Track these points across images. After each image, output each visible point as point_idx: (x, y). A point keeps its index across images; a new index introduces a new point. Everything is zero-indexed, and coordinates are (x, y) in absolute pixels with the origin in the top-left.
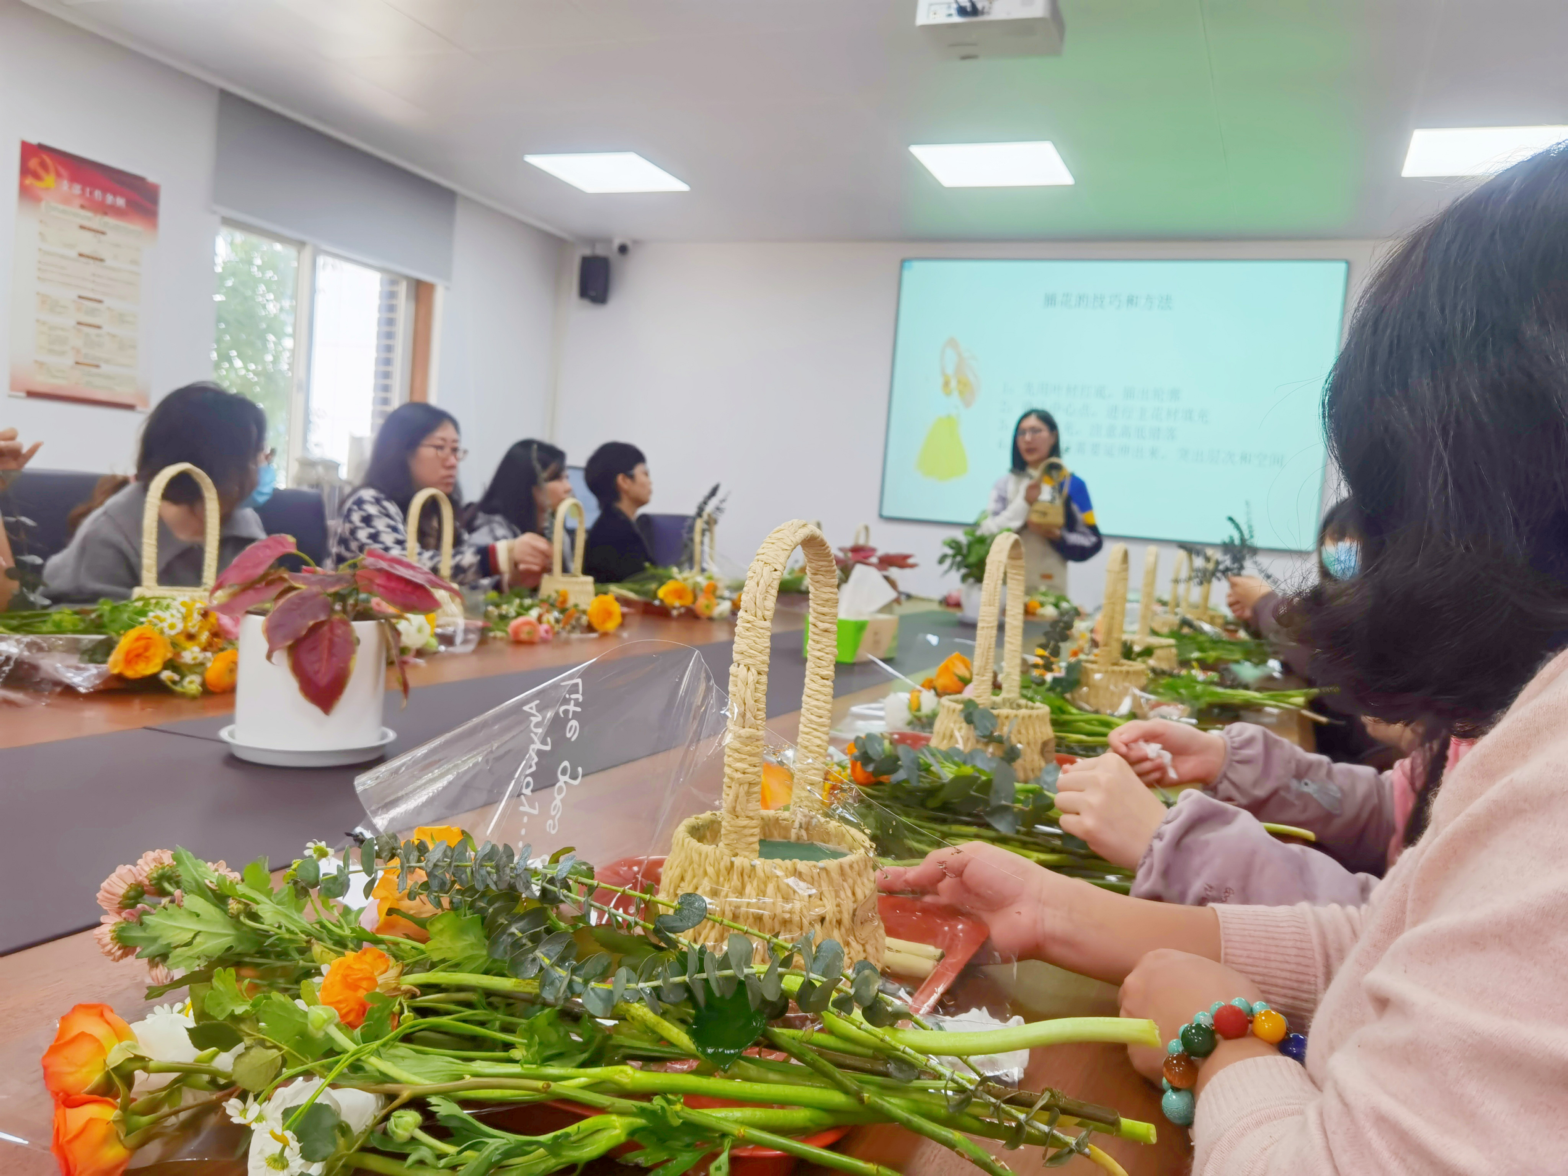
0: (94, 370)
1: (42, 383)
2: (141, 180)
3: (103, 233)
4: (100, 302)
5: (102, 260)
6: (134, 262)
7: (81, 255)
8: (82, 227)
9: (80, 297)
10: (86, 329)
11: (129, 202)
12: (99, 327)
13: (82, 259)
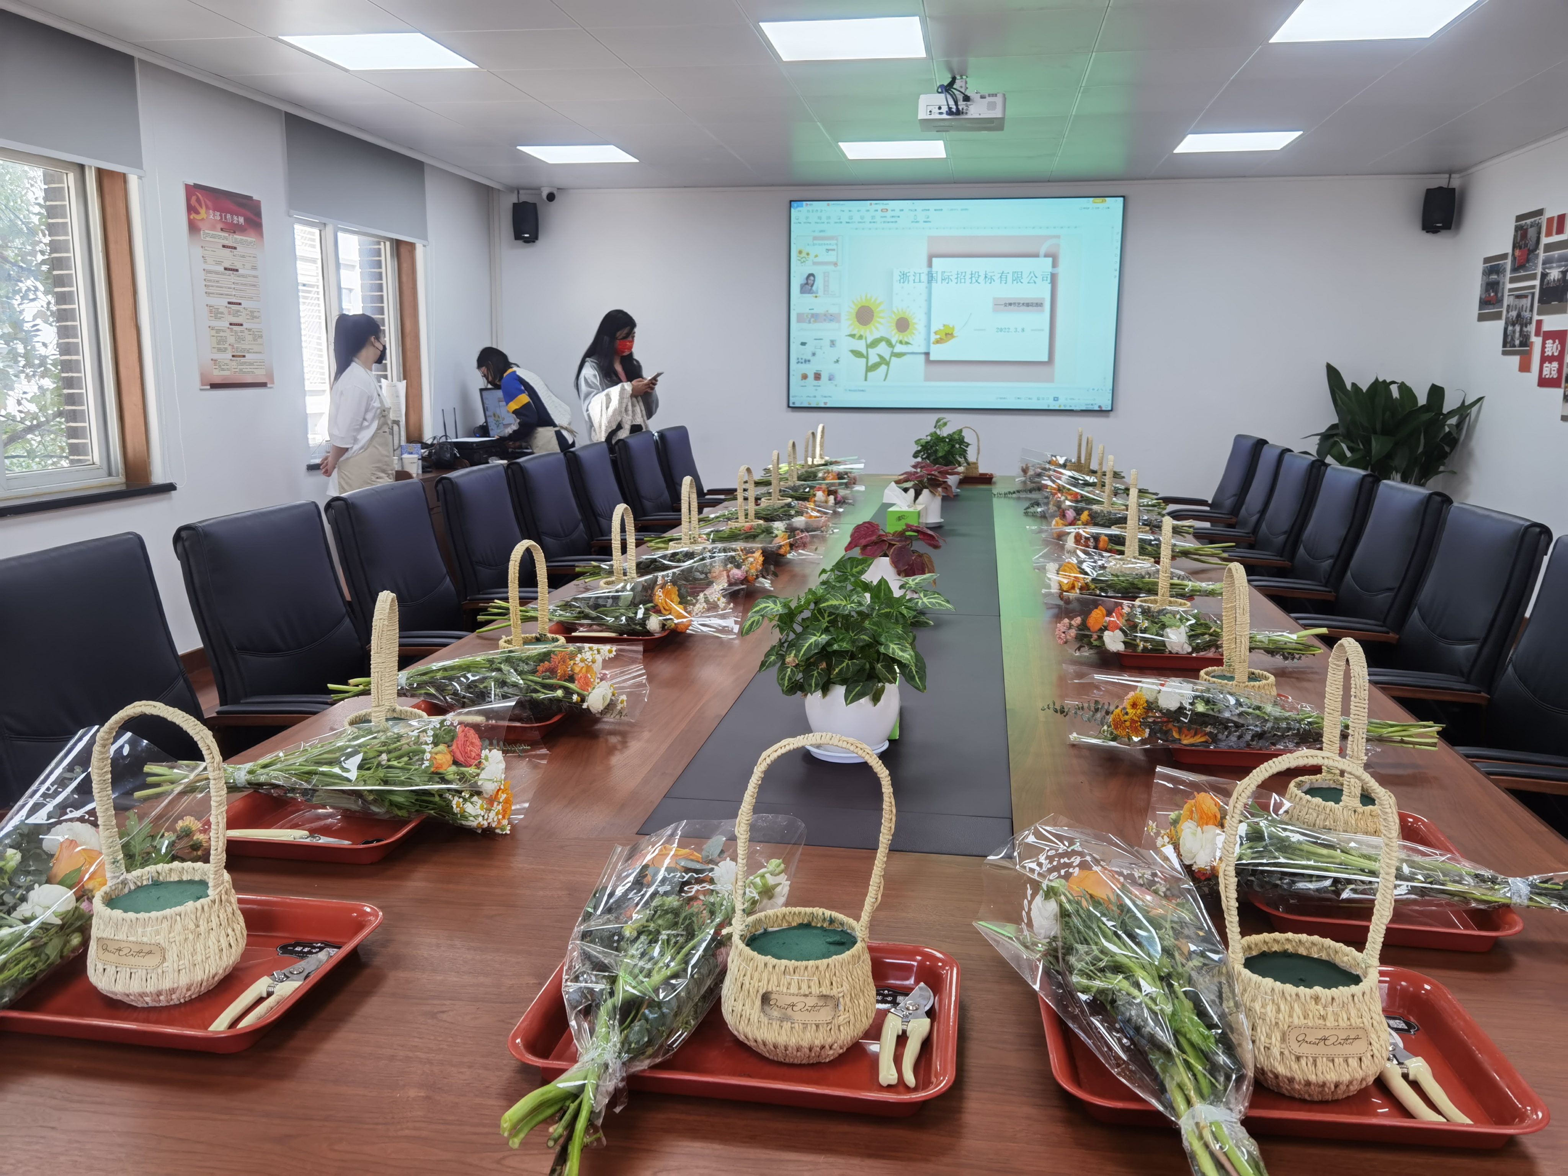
0: (243, 360)
1: (218, 375)
2: (250, 198)
3: (235, 248)
4: (240, 304)
5: (237, 270)
6: (254, 268)
7: (226, 269)
8: (224, 246)
9: (229, 303)
10: (235, 328)
11: (246, 220)
12: (241, 325)
13: (228, 272)
